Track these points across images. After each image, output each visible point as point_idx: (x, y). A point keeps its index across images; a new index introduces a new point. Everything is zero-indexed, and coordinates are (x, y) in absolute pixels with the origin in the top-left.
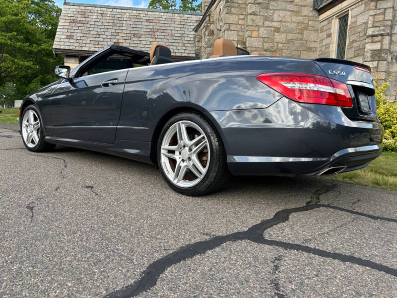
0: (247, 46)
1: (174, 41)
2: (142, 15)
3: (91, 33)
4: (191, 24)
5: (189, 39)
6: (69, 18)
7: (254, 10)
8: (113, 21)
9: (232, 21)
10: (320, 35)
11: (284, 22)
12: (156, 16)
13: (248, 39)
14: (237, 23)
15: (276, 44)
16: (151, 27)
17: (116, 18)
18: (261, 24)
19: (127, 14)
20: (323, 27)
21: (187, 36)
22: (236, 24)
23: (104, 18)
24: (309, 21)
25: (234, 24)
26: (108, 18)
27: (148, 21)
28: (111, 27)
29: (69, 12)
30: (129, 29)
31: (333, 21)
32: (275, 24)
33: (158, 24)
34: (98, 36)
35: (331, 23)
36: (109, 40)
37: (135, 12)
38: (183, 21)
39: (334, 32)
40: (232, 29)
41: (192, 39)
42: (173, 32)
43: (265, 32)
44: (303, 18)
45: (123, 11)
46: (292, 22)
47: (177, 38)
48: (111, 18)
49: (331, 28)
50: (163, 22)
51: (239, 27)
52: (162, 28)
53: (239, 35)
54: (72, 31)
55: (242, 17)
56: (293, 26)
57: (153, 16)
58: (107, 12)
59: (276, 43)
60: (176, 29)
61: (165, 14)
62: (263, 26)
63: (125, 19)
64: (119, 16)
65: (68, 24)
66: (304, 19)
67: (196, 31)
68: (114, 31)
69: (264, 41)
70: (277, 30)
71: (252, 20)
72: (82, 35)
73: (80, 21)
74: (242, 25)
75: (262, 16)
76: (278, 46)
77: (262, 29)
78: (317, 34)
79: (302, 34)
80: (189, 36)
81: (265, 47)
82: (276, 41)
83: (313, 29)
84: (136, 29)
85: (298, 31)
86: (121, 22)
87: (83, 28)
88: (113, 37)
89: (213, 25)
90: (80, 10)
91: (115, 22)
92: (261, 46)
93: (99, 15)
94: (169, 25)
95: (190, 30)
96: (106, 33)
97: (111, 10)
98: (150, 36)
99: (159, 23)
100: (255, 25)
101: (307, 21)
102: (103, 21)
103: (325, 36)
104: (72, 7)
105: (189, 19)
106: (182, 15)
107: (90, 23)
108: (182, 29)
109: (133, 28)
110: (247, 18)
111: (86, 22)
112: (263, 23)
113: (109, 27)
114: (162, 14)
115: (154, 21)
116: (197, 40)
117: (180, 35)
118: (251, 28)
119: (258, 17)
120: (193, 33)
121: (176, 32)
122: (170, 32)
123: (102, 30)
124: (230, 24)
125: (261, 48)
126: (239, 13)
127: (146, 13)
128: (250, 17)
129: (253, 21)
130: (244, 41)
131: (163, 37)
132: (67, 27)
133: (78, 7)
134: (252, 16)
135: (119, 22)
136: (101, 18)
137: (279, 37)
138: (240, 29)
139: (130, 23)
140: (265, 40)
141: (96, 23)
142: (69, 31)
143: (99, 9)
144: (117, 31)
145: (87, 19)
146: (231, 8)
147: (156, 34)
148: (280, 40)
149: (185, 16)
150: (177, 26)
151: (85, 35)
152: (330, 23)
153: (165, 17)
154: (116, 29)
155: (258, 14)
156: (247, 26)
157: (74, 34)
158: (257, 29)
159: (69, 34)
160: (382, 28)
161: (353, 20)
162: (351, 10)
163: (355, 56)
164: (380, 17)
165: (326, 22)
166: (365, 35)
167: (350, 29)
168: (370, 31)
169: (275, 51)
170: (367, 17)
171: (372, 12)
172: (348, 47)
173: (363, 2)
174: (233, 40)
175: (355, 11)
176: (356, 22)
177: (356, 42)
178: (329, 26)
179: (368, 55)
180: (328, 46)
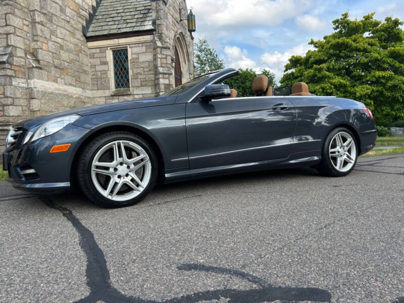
0: (39, 59)
7: (42, 20)
9: (17, 24)
10: (91, 60)
13: (40, 51)
20: (94, 53)
22: (22, 30)
25: (19, 29)
31: (108, 51)
32: (60, 41)
39: (110, 62)
40: (18, 34)
43: (53, 47)
46: (71, 42)
49: (106, 57)
51: (24, 33)
53: (26, 44)
55: (27, 23)
56: (72, 46)
62: (51, 40)
66: (78, 42)
70: (62, 47)
74: (27, 32)
76: (64, 64)
78: (87, 59)
79: (78, 56)
81: (55, 64)
82: (62, 58)
83: (84, 53)
85: (76, 53)
92: (52, 62)
100: (44, 36)
101: (80, 44)
103: (99, 62)
112: (50, 37)
118: (41, 39)
119: (46, 28)
124: (15, 27)
129: (42, 31)
130: (32, 51)
134: (40, 26)
137: (64, 55)
138: (26, 37)
140: (54, 55)
146: (15, 8)
148: (65, 59)
152: (104, 52)
155: (45, 25)
156: (34, 35)
158: (46, 41)
160: (167, 69)
161: (134, 56)
162: (131, 47)
163: (142, 86)
164: (164, 61)
165: (98, 50)
166: (150, 70)
167: (131, 63)
168: (161, 70)
169: (63, 69)
170: (149, 57)
171: (159, 56)
172: (133, 77)
173: (144, 45)
174: (20, 48)
175: (136, 50)
176: (138, 58)
177: (141, 74)
178: (103, 55)
179: (162, 87)
180: (105, 72)
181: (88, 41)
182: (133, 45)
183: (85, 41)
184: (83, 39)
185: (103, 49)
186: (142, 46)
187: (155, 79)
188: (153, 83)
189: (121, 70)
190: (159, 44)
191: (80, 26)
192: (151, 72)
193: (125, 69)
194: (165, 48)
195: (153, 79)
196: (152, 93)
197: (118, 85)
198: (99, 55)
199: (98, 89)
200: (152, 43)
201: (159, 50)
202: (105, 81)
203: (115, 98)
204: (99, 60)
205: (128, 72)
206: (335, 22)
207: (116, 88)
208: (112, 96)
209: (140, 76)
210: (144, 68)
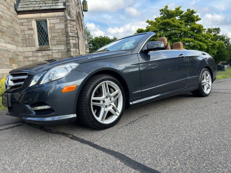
10: (21, 27)
11: (4, 13)
20: (23, 22)
35: (31, 22)
46: (8, 14)
49: (31, 25)
66: (12, 14)
70: (2, 17)
76: (4, 29)
78: (18, 26)
79: (13, 24)
83: (16, 22)
85: (11, 21)
103: (27, 29)
148: (4, 25)
160: (74, 34)
161: (52, 25)
162: (49, 19)
163: (58, 44)
164: (72, 29)
165: (26, 20)
166: (63, 35)
167: (50, 29)
168: (70, 34)
169: (3, 32)
170: (62, 26)
171: (69, 25)
172: (51, 39)
173: (58, 18)
175: (53, 21)
176: (54, 27)
177: (57, 37)
178: (29, 23)
179: (72, 45)
180: (32, 35)
181: (18, 14)
182: (51, 18)
183: (16, 14)
184: (15, 12)
185: (29, 20)
186: (57, 19)
187: (67, 40)
188: (65, 43)
189: (43, 34)
190: (69, 18)
191: (13, 4)
192: (64, 36)
193: (46, 33)
194: (72, 21)
195: (65, 40)
196: (65, 49)
197: (40, 44)
198: (27, 24)
199: (27, 46)
200: (63, 17)
201: (69, 21)
202: (32, 41)
203: (39, 52)
204: (26, 27)
205: (47, 36)
206: (162, 10)
207: (40, 45)
208: (37, 51)
209: (56, 38)
210: (58, 33)
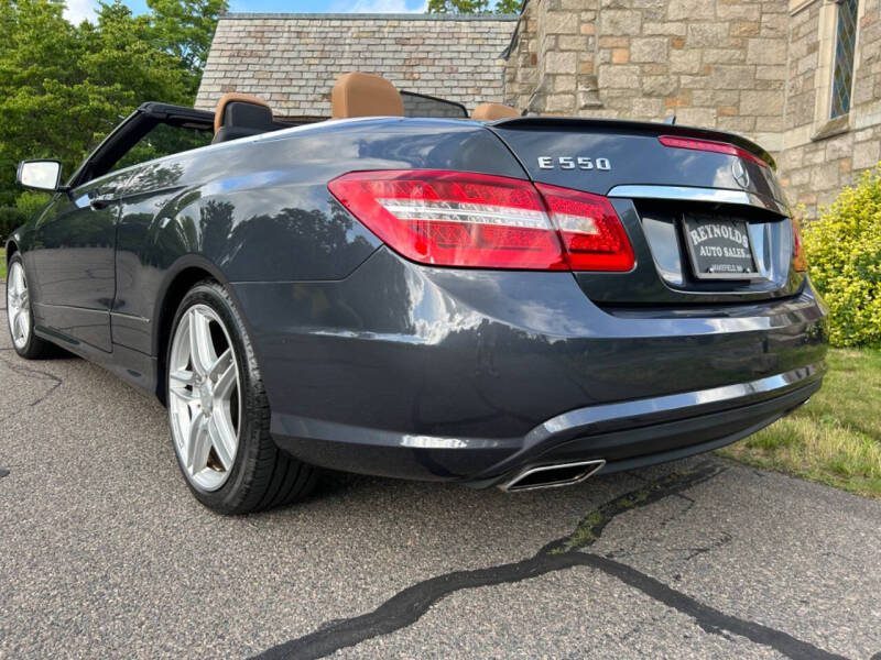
0: (600, 86)
1: (455, 83)
2: (386, 30)
3: (275, 76)
4: (498, 42)
5: (491, 77)
6: (229, 47)
8: (321, 48)
9: (564, 28)
10: (793, 47)
11: (697, 21)
12: (418, 29)
13: (602, 69)
14: (575, 32)
15: (674, 78)
16: (405, 56)
17: (328, 41)
18: (635, 30)
19: (353, 29)
20: (799, 26)
21: (486, 70)
22: (573, 35)
23: (303, 41)
24: (762, 13)
25: (567, 35)
26: (313, 40)
27: (401, 42)
28: (317, 62)
29: (231, 34)
30: (356, 62)
31: (822, 10)
32: (673, 28)
33: (421, 48)
34: (287, 83)
35: (818, 15)
36: (310, 90)
37: (371, 23)
38: (479, 36)
39: (825, 40)
40: (563, 46)
41: (498, 77)
42: (455, 62)
43: (647, 49)
44: (746, 7)
45: (345, 23)
46: (717, 19)
47: (464, 77)
48: (318, 41)
49: (816, 29)
50: (433, 42)
51: (581, 40)
52: (431, 56)
53: (582, 62)
54: (234, 74)
55: (589, 16)
56: (720, 29)
57: (411, 30)
58: (309, 29)
59: (674, 73)
60: (463, 55)
61: (439, 23)
62: (640, 36)
63: (348, 41)
64: (335, 35)
65: (226, 60)
66: (748, 10)
67: (507, 58)
68: (322, 68)
69: (643, 72)
70: (678, 42)
71: (612, 22)
72: (255, 82)
73: (252, 51)
74: (588, 36)
75: (637, 9)
76: (679, 81)
77: (637, 44)
78: (783, 47)
79: (743, 47)
80: (492, 70)
81: (647, 88)
82: (674, 69)
83: (772, 33)
84: (373, 62)
85: (733, 41)
86: (340, 49)
87: (257, 68)
88: (321, 83)
89: (533, 41)
90: (252, 29)
91: (327, 48)
92: (636, 85)
93: (294, 35)
94: (446, 48)
95: (494, 56)
96: (306, 76)
97: (318, 23)
98: (401, 76)
99: (423, 44)
100: (620, 33)
101: (756, 15)
102: (301, 48)
103: (805, 49)
104: (236, 22)
105: (492, 30)
106: (477, 23)
107: (272, 54)
108: (476, 56)
109: (366, 59)
110: (600, 18)
111: (264, 54)
112: (641, 28)
113: (312, 61)
114: (431, 23)
115: (412, 42)
116: (507, 77)
117: (469, 70)
118: (610, 42)
119: (628, 13)
120: (501, 62)
121: (462, 62)
122: (447, 63)
123: (298, 69)
124: (557, 35)
125: (637, 90)
126: (582, 7)
127: (396, 23)
128: (606, 15)
129: (614, 23)
130: (595, 73)
131: (431, 77)
132: (225, 67)
133: (248, 23)
134: (612, 13)
135: (334, 48)
136: (297, 41)
137: (681, 60)
138: (584, 47)
139: (359, 48)
140: (647, 68)
141: (286, 55)
142: (228, 75)
143: (293, 23)
144: (329, 69)
145: (267, 47)
147: (416, 69)
148: (685, 68)
149: (484, 23)
150: (464, 48)
151: (262, 82)
152: (815, 16)
153: (438, 30)
154: (327, 65)
155: (628, 6)
156: (601, 37)
157: (239, 82)
158: (624, 42)
159: (227, 82)
161: (871, 4)
163: (875, 99)
165: (807, 15)
167: (861, 28)
169: (671, 95)
172: (859, 76)
174: (568, 74)
177: (878, 60)
178: (814, 24)
180: (811, 74)
185: (815, 8)
197: (836, 107)
198: (808, 28)
199: (794, 127)
202: (807, 101)
203: (820, 146)
204: (805, 41)
207: (833, 114)
208: (814, 142)
209: (875, 67)
